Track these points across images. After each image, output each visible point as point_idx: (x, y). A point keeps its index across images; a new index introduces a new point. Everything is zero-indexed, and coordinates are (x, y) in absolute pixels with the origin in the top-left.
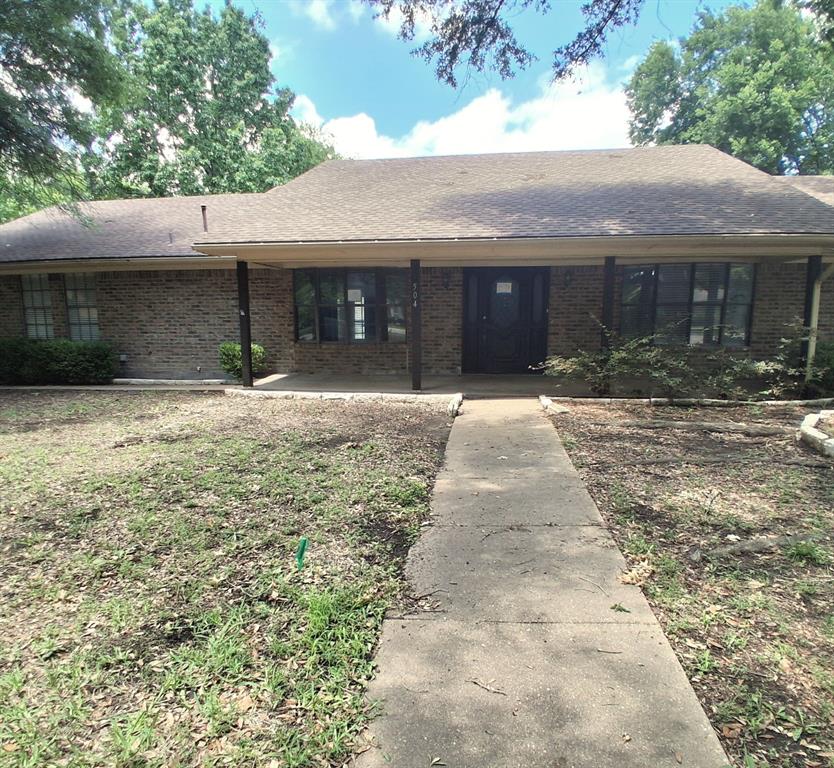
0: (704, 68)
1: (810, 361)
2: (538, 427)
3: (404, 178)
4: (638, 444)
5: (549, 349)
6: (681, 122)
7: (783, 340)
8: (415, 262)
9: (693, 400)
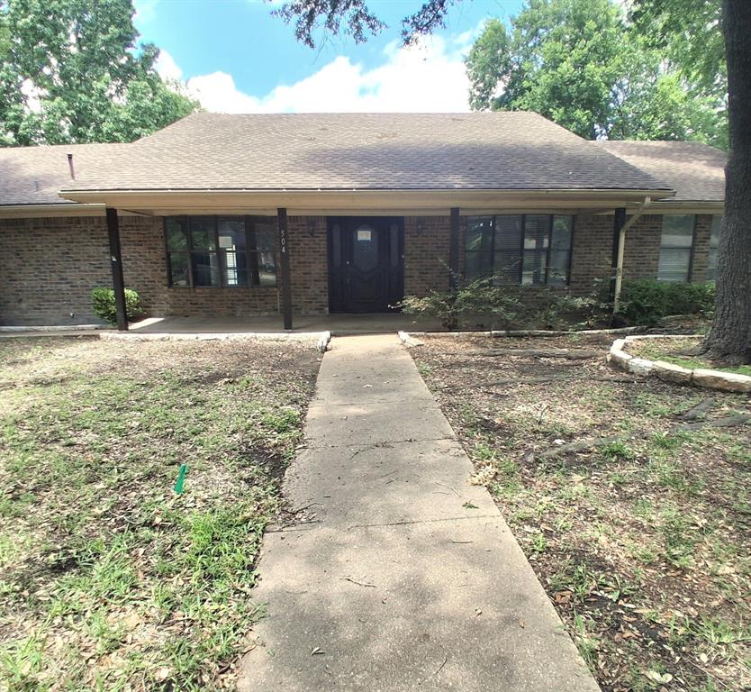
0: (531, 44)
1: (617, 297)
2: (398, 358)
3: (268, 132)
4: (482, 369)
5: (406, 290)
6: (511, 92)
7: (596, 279)
8: (282, 211)
9: (526, 332)
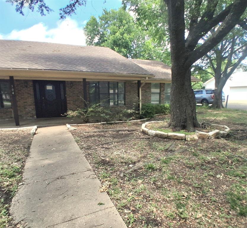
0: (106, 26)
1: (140, 109)
3: (5, 46)
4: (99, 138)
6: (100, 41)
7: (134, 103)
8: (11, 77)
9: (113, 122)
